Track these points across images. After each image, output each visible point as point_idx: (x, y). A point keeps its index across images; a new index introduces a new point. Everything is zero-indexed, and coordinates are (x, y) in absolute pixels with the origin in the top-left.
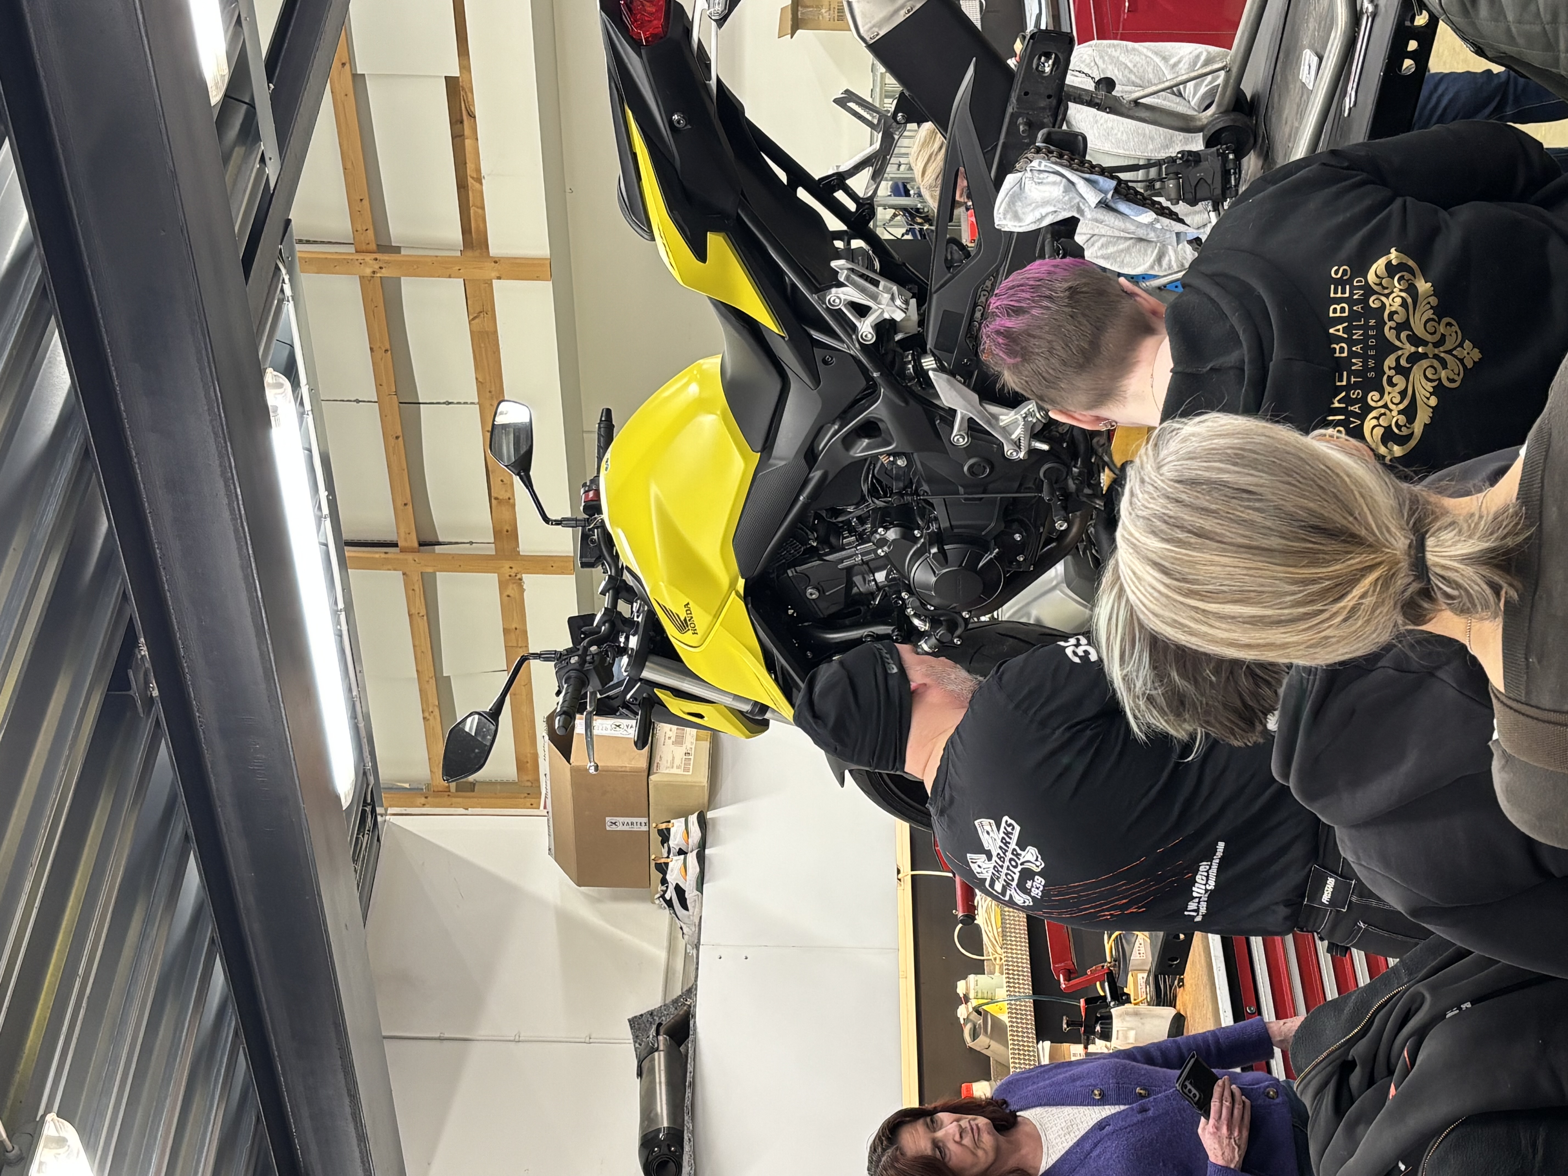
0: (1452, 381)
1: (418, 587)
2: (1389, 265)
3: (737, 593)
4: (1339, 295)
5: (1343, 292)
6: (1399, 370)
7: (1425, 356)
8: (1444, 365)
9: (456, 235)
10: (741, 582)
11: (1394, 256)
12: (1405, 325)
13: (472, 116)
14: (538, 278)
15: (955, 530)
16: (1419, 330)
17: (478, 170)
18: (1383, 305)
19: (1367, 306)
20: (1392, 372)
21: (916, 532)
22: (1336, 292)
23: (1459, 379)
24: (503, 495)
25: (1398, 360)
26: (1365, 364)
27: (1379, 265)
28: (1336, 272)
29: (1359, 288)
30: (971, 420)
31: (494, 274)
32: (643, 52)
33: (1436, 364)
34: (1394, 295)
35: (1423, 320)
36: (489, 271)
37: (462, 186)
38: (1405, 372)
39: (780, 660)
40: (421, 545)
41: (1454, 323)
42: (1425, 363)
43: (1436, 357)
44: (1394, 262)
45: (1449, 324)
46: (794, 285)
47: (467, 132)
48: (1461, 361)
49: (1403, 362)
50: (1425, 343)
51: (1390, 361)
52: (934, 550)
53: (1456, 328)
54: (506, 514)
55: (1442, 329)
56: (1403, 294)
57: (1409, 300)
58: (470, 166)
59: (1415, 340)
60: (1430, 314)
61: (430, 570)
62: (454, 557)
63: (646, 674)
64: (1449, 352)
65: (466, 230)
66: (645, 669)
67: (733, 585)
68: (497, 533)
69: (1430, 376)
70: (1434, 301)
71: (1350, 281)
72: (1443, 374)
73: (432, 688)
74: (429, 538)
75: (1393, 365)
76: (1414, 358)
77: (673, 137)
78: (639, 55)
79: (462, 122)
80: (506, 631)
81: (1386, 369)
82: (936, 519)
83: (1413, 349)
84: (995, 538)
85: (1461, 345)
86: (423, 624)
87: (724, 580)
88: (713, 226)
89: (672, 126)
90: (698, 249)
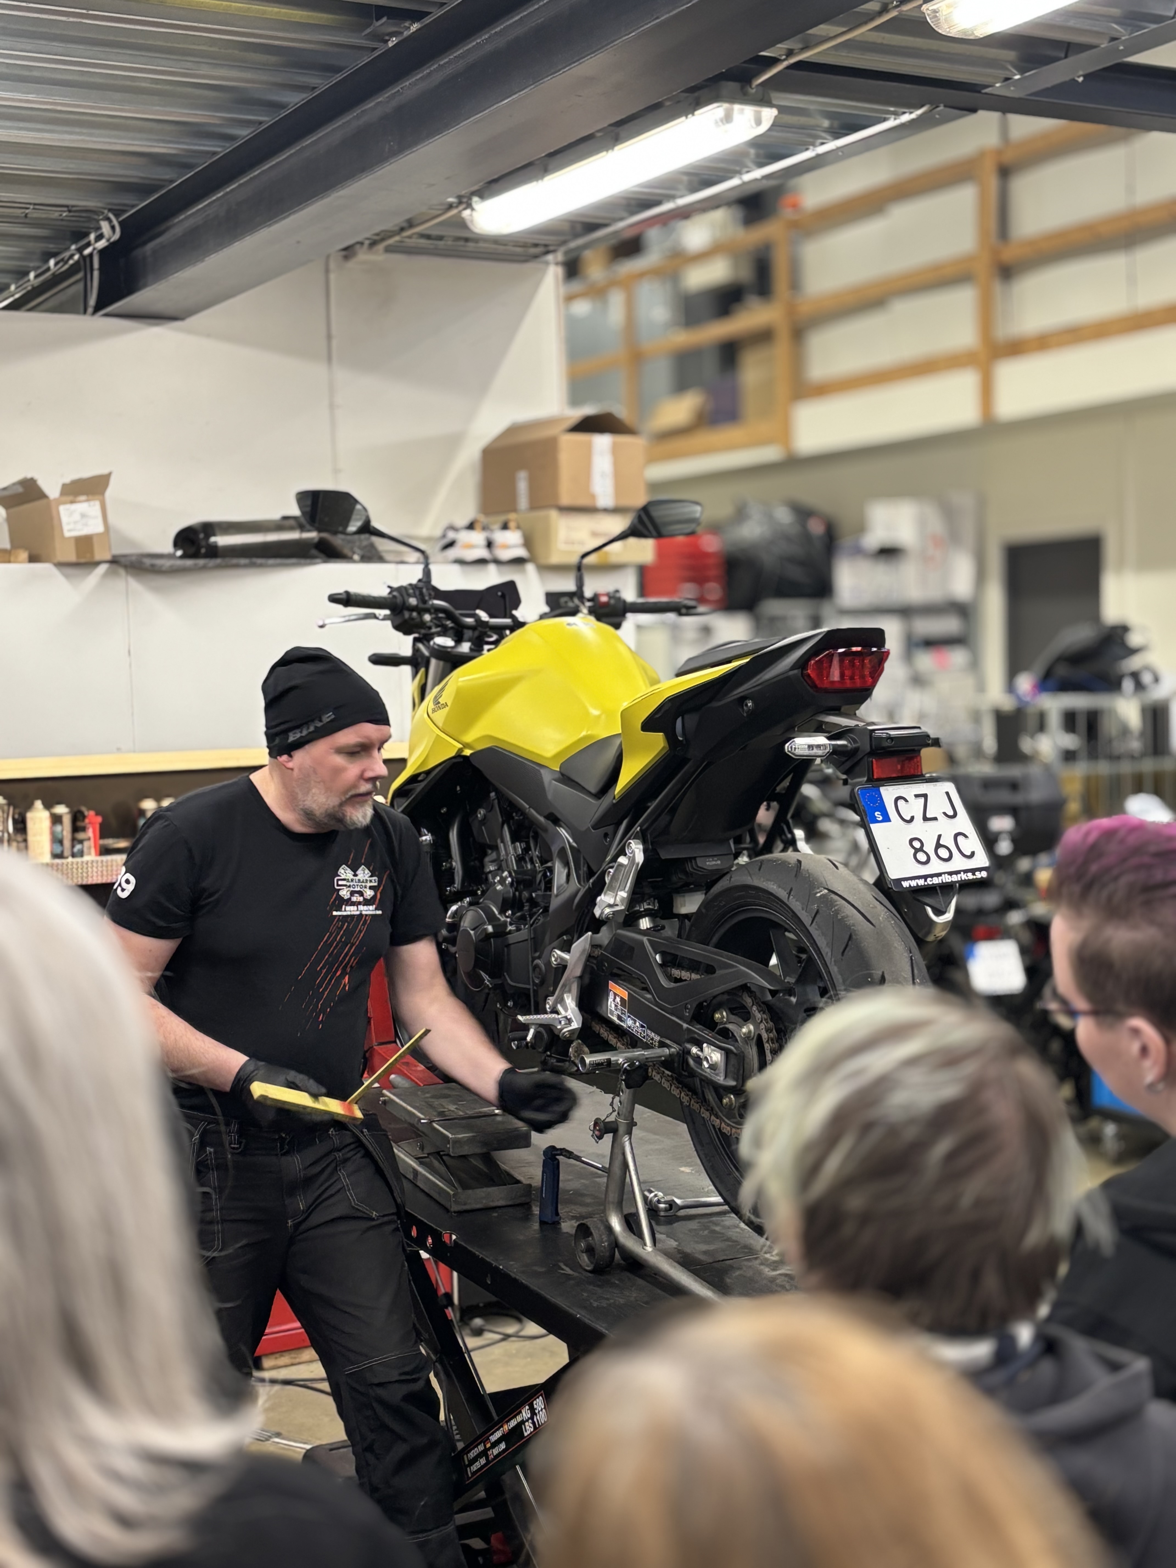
3: (461, 750)
10: (467, 752)
15: (506, 949)
21: (510, 912)
24: (1051, 343)
30: (565, 967)
32: (796, 672)
39: (419, 787)
46: (648, 807)
52: (490, 929)
61: (978, 278)
63: (433, 662)
66: (438, 661)
67: (466, 746)
68: (1018, 340)
77: (734, 700)
78: (793, 667)
82: (518, 929)
84: (502, 984)
87: (469, 738)
88: (671, 737)
89: (742, 700)
90: (649, 725)
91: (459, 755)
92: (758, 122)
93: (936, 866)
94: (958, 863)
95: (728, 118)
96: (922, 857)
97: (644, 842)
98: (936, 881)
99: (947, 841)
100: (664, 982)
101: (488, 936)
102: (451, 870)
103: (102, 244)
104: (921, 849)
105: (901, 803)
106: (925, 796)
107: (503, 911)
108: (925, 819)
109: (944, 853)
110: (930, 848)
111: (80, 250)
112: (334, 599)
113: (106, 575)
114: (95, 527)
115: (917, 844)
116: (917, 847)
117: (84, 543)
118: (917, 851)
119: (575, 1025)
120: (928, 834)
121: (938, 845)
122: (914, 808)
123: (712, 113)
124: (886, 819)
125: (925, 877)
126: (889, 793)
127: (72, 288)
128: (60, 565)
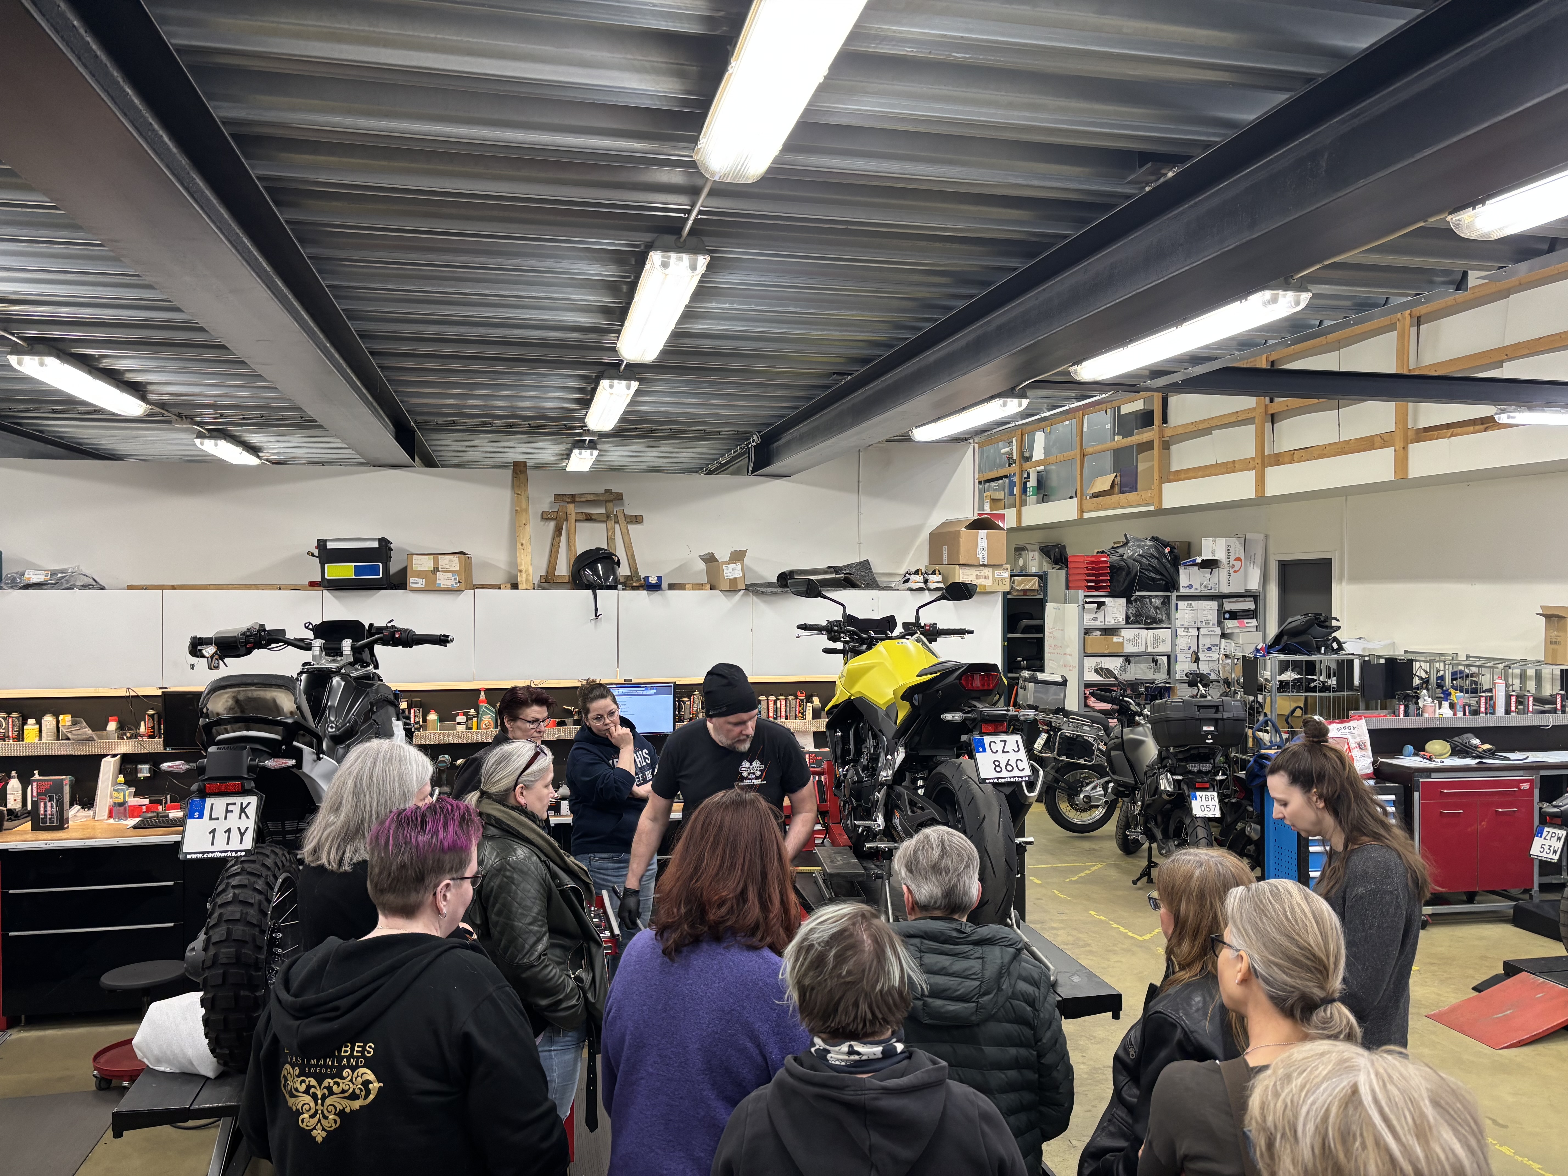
0: (303, 1122)
1: (1250, 415)
2: (369, 1082)
3: (850, 697)
4: (356, 1049)
5: (358, 1052)
6: (309, 1087)
7: (316, 1104)
8: (312, 1116)
9: (1422, 424)
10: (852, 698)
11: (375, 1086)
12: (331, 1093)
13: (1485, 430)
14: (1395, 472)
15: (862, 789)
16: (328, 1101)
17: (1457, 435)
18: (345, 1078)
19: (345, 1067)
20: (307, 1083)
22: (358, 1047)
23: (304, 1126)
24: (1296, 457)
25: (314, 1087)
26: (313, 1066)
27: (370, 1076)
28: (370, 1047)
29: (357, 1062)
30: (878, 800)
31: (1397, 448)
33: (312, 1111)
34: (351, 1085)
35: (336, 1104)
36: (1399, 444)
37: (1449, 426)
38: (307, 1092)
39: (836, 711)
40: (1272, 415)
41: (338, 1125)
42: (312, 1104)
43: (316, 1112)
44: (371, 1086)
45: (335, 1122)
46: (906, 733)
47: (1477, 427)
48: (315, 1128)
49: (312, 1090)
50: (322, 1105)
51: (313, 1082)
52: (856, 779)
53: (334, 1126)
54: (1287, 459)
55: (331, 1117)
56: (351, 1090)
57: (346, 1095)
58: (1458, 430)
59: (324, 1098)
60: (339, 1107)
61: (1256, 421)
62: (1263, 433)
64: (319, 1121)
65: (1427, 430)
67: (852, 695)
68: (1278, 455)
69: (304, 1107)
70: (348, 1110)
71: (363, 1056)
72: (306, 1116)
73: (1206, 425)
74: (1276, 418)
75: (311, 1084)
76: (314, 1097)
77: (935, 690)
78: (956, 679)
79: (1482, 424)
80: (1234, 462)
81: (310, 1079)
83: (320, 1097)
84: (861, 805)
85: (324, 1129)
86: (1233, 419)
87: (853, 692)
88: (912, 704)
89: (938, 691)
90: (904, 697)
91: (849, 699)
92: (1020, 405)
93: (1004, 774)
94: (1016, 773)
95: (1004, 405)
96: (998, 769)
97: (906, 749)
98: (1003, 780)
99: (1013, 763)
100: (909, 813)
101: (855, 782)
102: (849, 750)
103: (754, 444)
104: (999, 766)
105: (993, 744)
106: (1005, 742)
107: (863, 772)
108: (1003, 752)
109: (1009, 768)
110: (1003, 765)
111: (747, 445)
112: (800, 627)
113: (743, 595)
114: (738, 574)
115: (997, 763)
116: (997, 764)
117: (734, 581)
118: (996, 766)
119: (881, 828)
120: (1003, 759)
121: (1007, 764)
122: (999, 747)
123: (997, 403)
124: (984, 751)
125: (998, 778)
126: (987, 739)
127: (743, 461)
128: (721, 591)
